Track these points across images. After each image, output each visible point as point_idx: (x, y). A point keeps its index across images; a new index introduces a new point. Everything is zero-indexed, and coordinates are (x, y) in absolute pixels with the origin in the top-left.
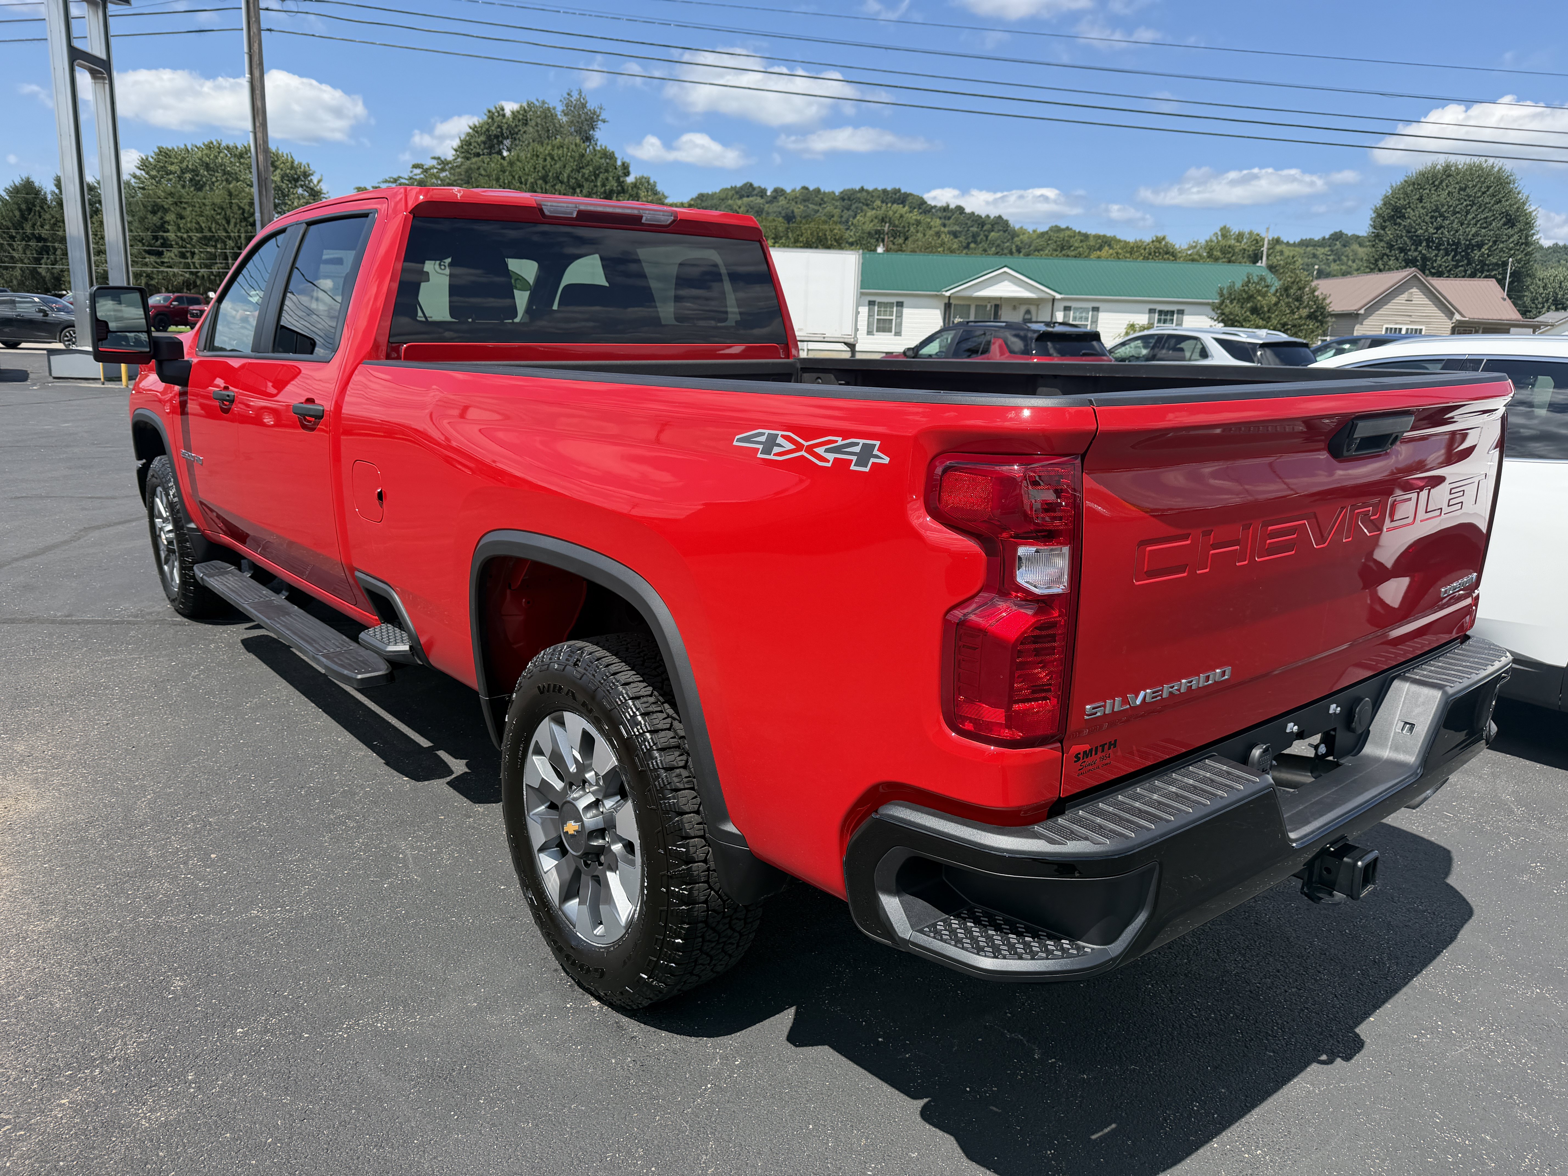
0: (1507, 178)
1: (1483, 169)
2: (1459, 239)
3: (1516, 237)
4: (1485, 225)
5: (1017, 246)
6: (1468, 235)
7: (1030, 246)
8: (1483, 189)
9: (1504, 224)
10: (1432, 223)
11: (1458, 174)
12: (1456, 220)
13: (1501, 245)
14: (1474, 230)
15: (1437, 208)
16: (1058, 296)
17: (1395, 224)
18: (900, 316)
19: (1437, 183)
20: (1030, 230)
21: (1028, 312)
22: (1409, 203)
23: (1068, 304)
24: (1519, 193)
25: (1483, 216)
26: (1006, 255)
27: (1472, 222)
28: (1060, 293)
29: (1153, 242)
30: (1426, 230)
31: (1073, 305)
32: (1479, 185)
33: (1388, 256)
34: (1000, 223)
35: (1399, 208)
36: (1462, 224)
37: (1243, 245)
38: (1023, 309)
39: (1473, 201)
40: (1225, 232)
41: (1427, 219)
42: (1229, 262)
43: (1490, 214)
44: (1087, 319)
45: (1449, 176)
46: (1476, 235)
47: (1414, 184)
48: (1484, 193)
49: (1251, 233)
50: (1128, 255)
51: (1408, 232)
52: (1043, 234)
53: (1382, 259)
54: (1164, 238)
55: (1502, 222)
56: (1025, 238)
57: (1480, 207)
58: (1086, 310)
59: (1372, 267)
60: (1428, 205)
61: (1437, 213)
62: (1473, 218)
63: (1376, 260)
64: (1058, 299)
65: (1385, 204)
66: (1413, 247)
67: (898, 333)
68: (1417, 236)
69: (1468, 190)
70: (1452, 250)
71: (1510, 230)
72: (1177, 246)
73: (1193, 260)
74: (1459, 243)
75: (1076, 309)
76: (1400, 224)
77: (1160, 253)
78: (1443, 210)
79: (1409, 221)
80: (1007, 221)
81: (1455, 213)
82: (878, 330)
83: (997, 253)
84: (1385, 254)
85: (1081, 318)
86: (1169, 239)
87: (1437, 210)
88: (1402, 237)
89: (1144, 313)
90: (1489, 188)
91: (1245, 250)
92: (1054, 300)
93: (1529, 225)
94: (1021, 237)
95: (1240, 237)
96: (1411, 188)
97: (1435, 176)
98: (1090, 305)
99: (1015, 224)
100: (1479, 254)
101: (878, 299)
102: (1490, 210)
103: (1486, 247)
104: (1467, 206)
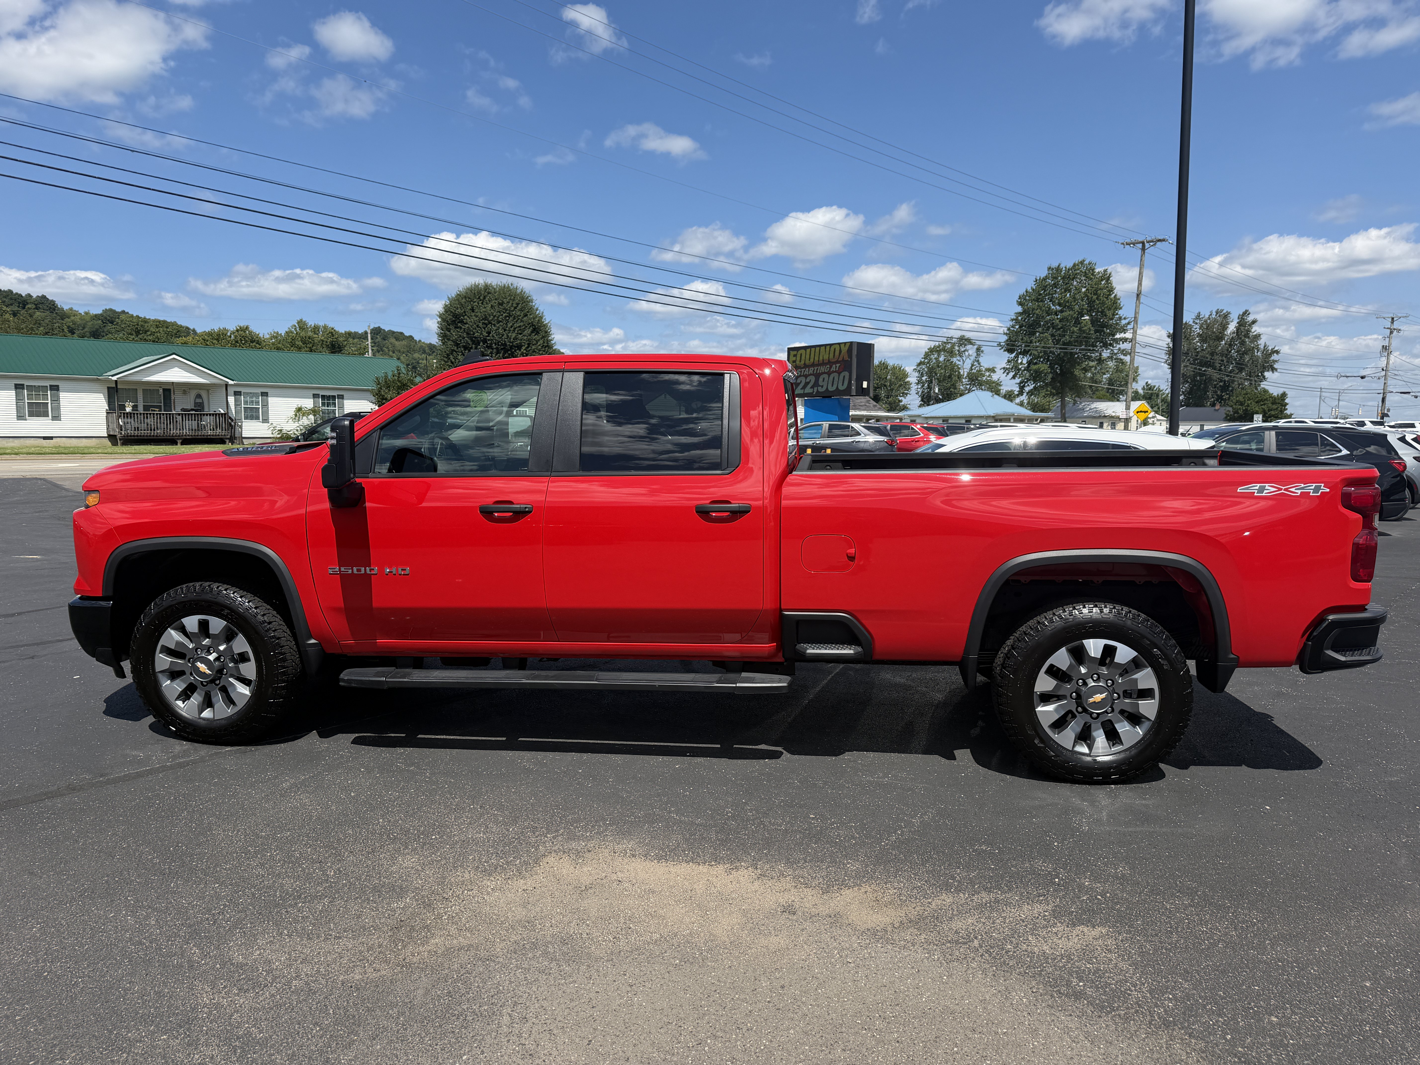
0: (527, 298)
1: (510, 290)
2: (505, 341)
3: (541, 342)
4: (520, 332)
5: (69, 327)
6: (510, 339)
7: (84, 328)
8: (515, 305)
9: (532, 332)
10: (484, 328)
11: (495, 293)
12: (501, 328)
13: (533, 347)
14: (514, 335)
15: (486, 317)
16: (231, 382)
17: (458, 328)
18: (56, 400)
19: (482, 298)
20: (82, 311)
21: (199, 396)
22: (465, 312)
23: (238, 389)
24: (537, 310)
25: (518, 325)
26: (56, 334)
27: (512, 329)
28: (233, 380)
29: (237, 331)
30: (481, 334)
31: (243, 390)
32: (511, 302)
33: (456, 352)
34: (44, 304)
35: (458, 315)
36: (505, 330)
37: (321, 337)
38: (193, 394)
39: (509, 313)
40: (302, 325)
41: (480, 325)
42: (311, 351)
43: (522, 324)
44: (257, 403)
45: (489, 293)
46: (515, 339)
47: (465, 297)
48: (515, 308)
49: (325, 327)
50: (215, 341)
51: (468, 334)
52: (96, 316)
53: (452, 354)
54: (247, 328)
55: (530, 330)
56: (77, 319)
57: (514, 318)
58: (256, 395)
59: (446, 360)
60: (479, 314)
61: (486, 321)
62: (512, 327)
63: (448, 355)
64: (232, 385)
65: (446, 311)
66: (474, 346)
67: (57, 417)
68: (475, 337)
69: (505, 305)
70: (502, 349)
71: (536, 336)
72: (261, 335)
73: (278, 349)
74: (505, 344)
75: (246, 394)
76: (461, 328)
77: (246, 341)
78: (490, 319)
79: (467, 325)
80: (53, 301)
81: (499, 322)
82: (31, 414)
83: (46, 333)
84: (453, 350)
85: (252, 402)
86: (252, 328)
87: (486, 318)
88: (464, 338)
89: (309, 398)
90: (518, 304)
91: (323, 341)
92: (227, 385)
93: (547, 334)
94: (72, 318)
95: (316, 329)
96: (464, 300)
97: (479, 292)
98: (259, 391)
99: (64, 304)
100: (520, 353)
101: (26, 383)
102: (522, 321)
103: (524, 348)
104: (506, 317)
